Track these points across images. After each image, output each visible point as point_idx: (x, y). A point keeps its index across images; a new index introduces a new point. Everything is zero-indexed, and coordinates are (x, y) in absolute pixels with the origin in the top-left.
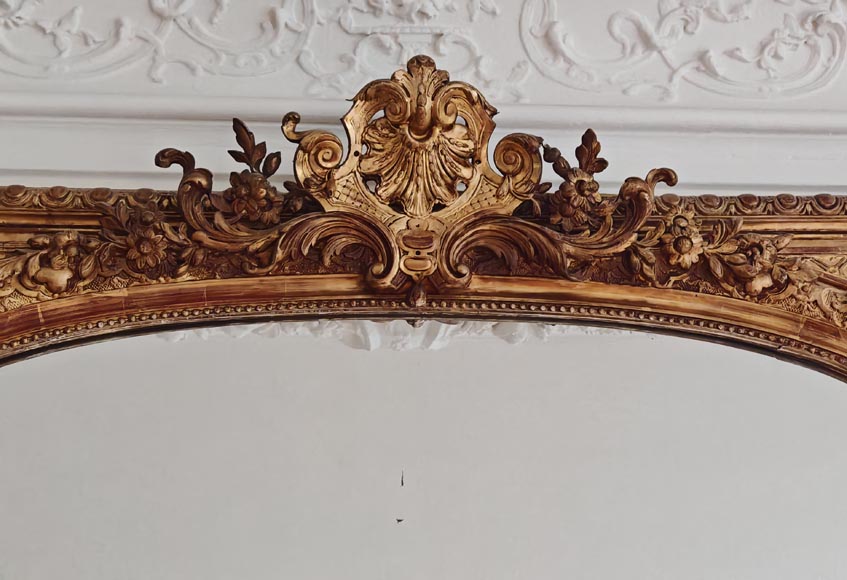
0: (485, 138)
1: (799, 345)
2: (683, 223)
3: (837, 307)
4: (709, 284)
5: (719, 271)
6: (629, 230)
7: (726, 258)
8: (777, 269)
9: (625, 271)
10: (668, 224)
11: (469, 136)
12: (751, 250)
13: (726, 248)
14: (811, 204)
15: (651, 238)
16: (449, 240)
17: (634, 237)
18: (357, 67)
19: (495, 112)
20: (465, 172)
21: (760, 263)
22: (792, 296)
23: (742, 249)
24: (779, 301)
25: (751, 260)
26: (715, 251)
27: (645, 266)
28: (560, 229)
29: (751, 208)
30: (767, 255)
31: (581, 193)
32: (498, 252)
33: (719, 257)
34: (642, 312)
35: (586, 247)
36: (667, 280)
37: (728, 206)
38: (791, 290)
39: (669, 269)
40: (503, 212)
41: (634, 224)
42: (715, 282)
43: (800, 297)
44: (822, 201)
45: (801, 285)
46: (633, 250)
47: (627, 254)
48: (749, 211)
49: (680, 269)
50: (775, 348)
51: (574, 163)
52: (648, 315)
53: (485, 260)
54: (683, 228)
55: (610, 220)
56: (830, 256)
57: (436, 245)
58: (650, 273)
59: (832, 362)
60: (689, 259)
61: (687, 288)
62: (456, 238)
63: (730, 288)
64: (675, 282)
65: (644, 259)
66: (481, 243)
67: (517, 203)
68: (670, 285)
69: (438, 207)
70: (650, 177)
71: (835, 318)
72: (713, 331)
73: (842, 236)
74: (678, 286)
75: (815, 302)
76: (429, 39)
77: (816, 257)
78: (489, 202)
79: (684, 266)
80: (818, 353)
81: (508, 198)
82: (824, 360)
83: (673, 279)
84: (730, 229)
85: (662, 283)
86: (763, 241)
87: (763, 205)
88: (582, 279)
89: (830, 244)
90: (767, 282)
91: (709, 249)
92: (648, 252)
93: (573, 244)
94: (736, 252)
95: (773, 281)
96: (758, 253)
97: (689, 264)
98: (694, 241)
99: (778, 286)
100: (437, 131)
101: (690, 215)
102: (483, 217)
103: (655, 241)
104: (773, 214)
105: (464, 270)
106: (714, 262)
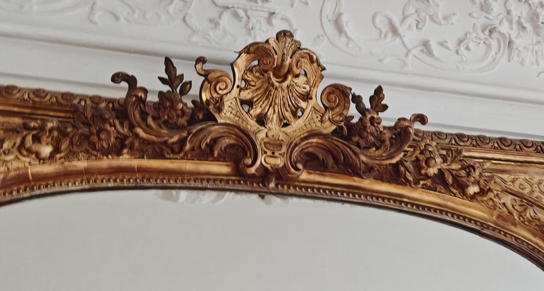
0: (315, 85)
1: (494, 229)
2: (431, 149)
3: (516, 208)
4: (442, 188)
5: (450, 181)
6: (398, 150)
7: (454, 172)
8: (482, 182)
9: (395, 175)
10: (421, 148)
11: (308, 82)
12: (469, 169)
13: (455, 166)
14: (497, 143)
15: (411, 156)
16: (292, 146)
17: (402, 155)
18: (221, 28)
19: (324, 69)
20: (303, 104)
21: (473, 177)
22: (491, 199)
23: (463, 168)
24: (482, 201)
25: (469, 175)
26: (447, 167)
27: (407, 173)
28: (358, 145)
29: (463, 142)
30: (477, 172)
31: (372, 124)
32: (321, 156)
33: (449, 170)
34: (403, 202)
35: (374, 158)
36: (418, 183)
37: (451, 139)
38: (491, 195)
39: (420, 177)
40: (325, 132)
41: (402, 146)
42: (446, 186)
43: (496, 200)
44: (502, 140)
45: (495, 192)
46: (401, 162)
47: (397, 164)
48: (462, 144)
49: (427, 176)
50: (479, 229)
51: (368, 105)
52: (406, 204)
53: (312, 161)
54: (430, 152)
55: (388, 143)
56: (508, 175)
57: (284, 149)
58: (411, 178)
59: (514, 242)
60: (433, 171)
61: (429, 188)
62: (296, 145)
63: (455, 191)
64: (423, 185)
65: (407, 169)
66: (311, 150)
67: (334, 127)
68: (420, 186)
69: (286, 125)
70: (412, 118)
71: (515, 215)
72: (444, 217)
73: (513, 163)
74: (425, 187)
75: (504, 204)
76: (266, 15)
77: (500, 175)
78: (316, 125)
79: (429, 175)
80: (505, 236)
81: (328, 123)
82: (508, 239)
83: (422, 182)
84: (456, 155)
85: (415, 184)
86: (475, 164)
87: (470, 140)
88: (368, 178)
89: (507, 168)
90: (477, 189)
91: (445, 166)
92: (409, 165)
93: (366, 156)
94: (460, 169)
95: (481, 189)
96: (473, 171)
97: (432, 174)
98: (437, 160)
99: (483, 192)
100: (290, 77)
101: (434, 144)
102: (313, 134)
103: (414, 158)
104: (476, 147)
105: (300, 166)
106: (447, 174)
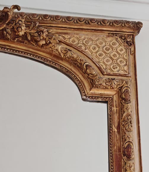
1: (50, 62)
2: (20, 22)
3: (63, 51)
4: (27, 41)
5: (29, 38)
6: (4, 23)
7: (32, 34)
8: (47, 39)
9: (2, 36)
10: (16, 22)
12: (40, 32)
13: (32, 31)
14: (64, 19)
15: (11, 26)
17: (5, 26)
21: (42, 37)
22: (50, 47)
23: (37, 32)
24: (47, 48)
25: (40, 35)
26: (29, 32)
27: (8, 34)
29: (46, 19)
30: (45, 34)
33: (30, 33)
34: (6, 48)
36: (14, 39)
37: (39, 18)
38: (51, 45)
39: (15, 36)
42: (29, 41)
43: (53, 48)
44: (68, 18)
45: (53, 44)
46: (5, 29)
47: (3, 30)
48: (45, 20)
49: (18, 36)
50: (44, 61)
52: (8, 49)
54: (20, 24)
56: (67, 35)
58: (9, 37)
59: (59, 68)
60: (21, 33)
61: (21, 42)
63: (33, 43)
64: (17, 40)
65: (7, 33)
68: (16, 41)
70: (12, 7)
71: (62, 55)
72: (26, 56)
73: (73, 29)
75: (57, 50)
77: (63, 35)
79: (20, 35)
80: (55, 64)
82: (57, 66)
83: (16, 39)
85: (13, 40)
86: (44, 30)
87: (50, 18)
89: (69, 31)
90: (44, 42)
91: (28, 31)
92: (9, 31)
94: (35, 33)
95: (46, 42)
96: (42, 33)
97: (21, 35)
98: (23, 28)
99: (47, 44)
103: (12, 27)
106: (28, 35)
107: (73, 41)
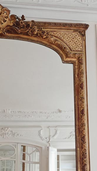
0: (9, 14)
1: (48, 45)
5: (39, 35)
6: (28, 29)
8: (47, 35)
9: (27, 34)
10: (33, 28)
11: (6, 14)
13: (40, 32)
16: (3, 29)
17: (28, 30)
19: (10, 11)
20: (6, 19)
23: (42, 32)
25: (43, 34)
28: (18, 28)
30: (46, 33)
31: (21, 23)
32: (10, 30)
33: (39, 33)
35: (22, 30)
36: (32, 35)
38: (48, 38)
39: (33, 34)
40: (11, 25)
41: (28, 28)
46: (28, 31)
47: (27, 32)
49: (34, 34)
50: (45, 45)
51: (21, 19)
52: (30, 40)
53: (8, 31)
54: (35, 29)
55: (25, 27)
56: (55, 32)
57: (2, 29)
58: (30, 35)
59: (52, 48)
60: (35, 33)
61: (35, 37)
62: (4, 28)
63: (40, 37)
65: (29, 33)
66: (8, 29)
67: (13, 24)
69: (2, 24)
70: (31, 21)
71: (53, 42)
72: (38, 43)
74: (34, 36)
75: (51, 40)
77: (53, 32)
78: (9, 24)
80: (50, 47)
81: (12, 23)
88: (21, 35)
90: (45, 37)
92: (30, 32)
93: (20, 30)
98: (36, 31)
99: (47, 38)
100: (2, 14)
102: (8, 26)
103: (31, 30)
105: (5, 33)
106: (38, 34)
107: (58, 35)
